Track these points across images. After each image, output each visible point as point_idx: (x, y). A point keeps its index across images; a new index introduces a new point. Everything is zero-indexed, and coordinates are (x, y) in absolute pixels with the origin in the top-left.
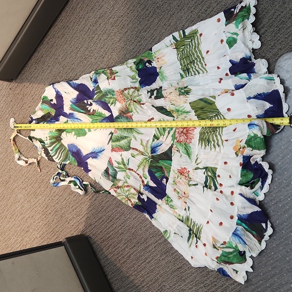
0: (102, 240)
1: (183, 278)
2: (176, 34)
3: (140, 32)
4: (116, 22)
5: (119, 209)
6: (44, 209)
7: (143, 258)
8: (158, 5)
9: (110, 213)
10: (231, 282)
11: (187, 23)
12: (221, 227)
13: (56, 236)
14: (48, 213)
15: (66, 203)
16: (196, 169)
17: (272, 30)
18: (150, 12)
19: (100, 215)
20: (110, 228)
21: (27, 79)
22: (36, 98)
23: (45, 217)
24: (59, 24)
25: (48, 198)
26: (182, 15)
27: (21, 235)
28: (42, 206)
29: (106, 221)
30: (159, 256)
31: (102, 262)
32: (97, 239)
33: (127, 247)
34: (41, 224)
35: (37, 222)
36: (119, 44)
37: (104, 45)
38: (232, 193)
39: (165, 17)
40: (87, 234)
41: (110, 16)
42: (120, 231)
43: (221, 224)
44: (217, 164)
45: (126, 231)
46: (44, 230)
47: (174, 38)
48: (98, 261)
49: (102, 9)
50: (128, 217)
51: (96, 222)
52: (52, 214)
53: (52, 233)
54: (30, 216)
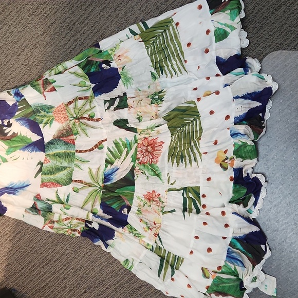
0: (34, 291)
2: (135, 28)
3: (74, 24)
4: (35, 10)
5: (58, 248)
9: (45, 254)
11: (142, 15)
12: (210, 253)
16: (170, 190)
17: (253, 26)
19: (28, 259)
20: (45, 273)
26: (133, 4)
29: (38, 266)
32: (26, 291)
33: (73, 295)
36: (42, 39)
37: (19, 39)
38: (223, 213)
39: (110, 6)
40: (9, 287)
42: (62, 276)
43: (209, 250)
44: (198, 182)
45: (71, 275)
47: (132, 32)
50: (73, 256)
51: (22, 269)
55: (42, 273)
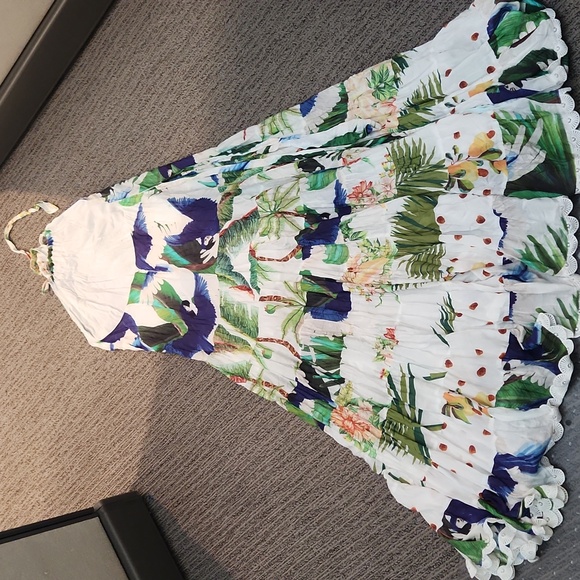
0: (175, 501)
1: (341, 571)
3: (243, 88)
4: (191, 71)
5: (209, 437)
6: (52, 443)
7: (261, 532)
8: (276, 36)
9: (191, 446)
10: (436, 574)
11: (334, 71)
13: (79, 498)
14: (61, 451)
15: (99, 430)
18: (261, 50)
19: (169, 452)
20: (190, 475)
21: (13, 183)
22: (32, 221)
23: (56, 459)
24: (78, 74)
25: (61, 422)
26: (323, 55)
27: (6, 499)
28: (48, 437)
29: (182, 463)
30: (291, 528)
31: (176, 546)
32: (165, 500)
33: (226, 513)
34: (46, 474)
35: (38, 471)
36: (200, 113)
37: (171, 114)
39: (291, 59)
40: (144, 491)
41: (181, 59)
42: (211, 482)
45: (224, 481)
46: (54, 486)
48: (167, 544)
49: (165, 46)
50: (227, 452)
51: (162, 465)
52: (69, 454)
53: (70, 491)
54: (24, 460)
55: (186, 475)
